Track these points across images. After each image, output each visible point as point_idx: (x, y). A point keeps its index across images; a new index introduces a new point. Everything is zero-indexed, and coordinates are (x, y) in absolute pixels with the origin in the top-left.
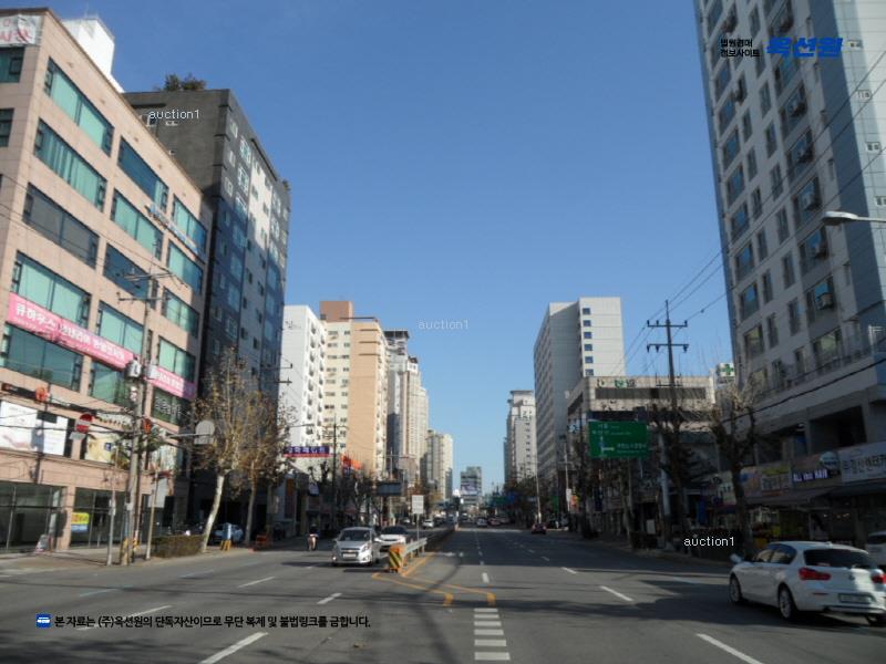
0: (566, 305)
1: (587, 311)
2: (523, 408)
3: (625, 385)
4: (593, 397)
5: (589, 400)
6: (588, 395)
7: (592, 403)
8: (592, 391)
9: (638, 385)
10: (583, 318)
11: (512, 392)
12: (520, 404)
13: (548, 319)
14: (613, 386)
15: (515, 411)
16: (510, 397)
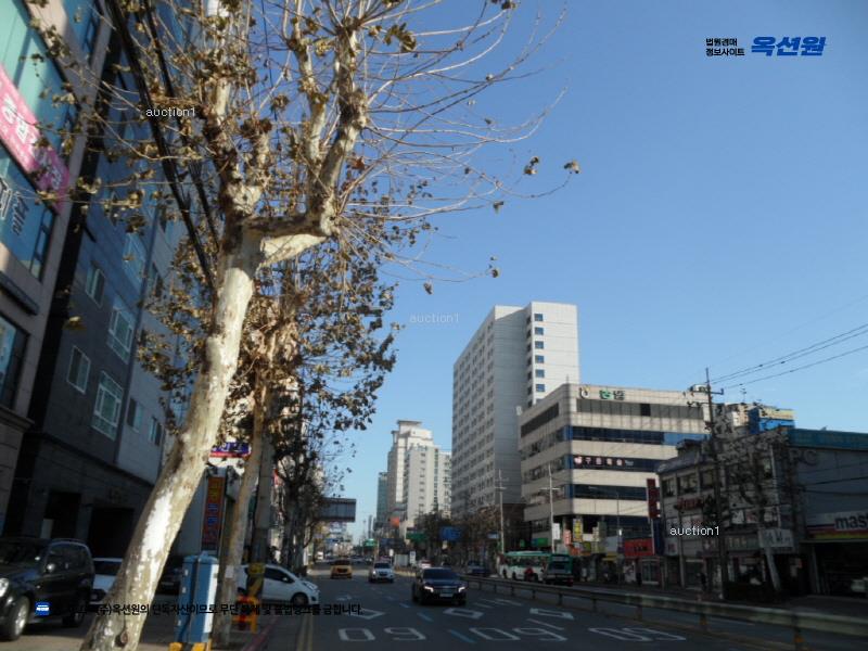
0: (512, 310)
1: (539, 317)
2: (410, 440)
3: (612, 398)
4: (574, 408)
5: (568, 413)
6: (568, 405)
7: (573, 416)
8: (573, 402)
9: (628, 398)
10: (535, 324)
11: (400, 423)
12: (407, 435)
13: (491, 323)
14: (597, 397)
15: (401, 442)
16: (396, 428)
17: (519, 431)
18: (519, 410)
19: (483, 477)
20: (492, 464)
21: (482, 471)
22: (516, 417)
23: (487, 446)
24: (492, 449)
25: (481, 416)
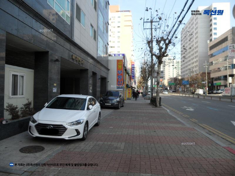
17: (209, 49)
18: (208, 42)
19: (193, 65)
20: (197, 61)
21: (193, 63)
22: (207, 44)
23: (195, 55)
24: (197, 56)
25: (193, 46)
